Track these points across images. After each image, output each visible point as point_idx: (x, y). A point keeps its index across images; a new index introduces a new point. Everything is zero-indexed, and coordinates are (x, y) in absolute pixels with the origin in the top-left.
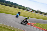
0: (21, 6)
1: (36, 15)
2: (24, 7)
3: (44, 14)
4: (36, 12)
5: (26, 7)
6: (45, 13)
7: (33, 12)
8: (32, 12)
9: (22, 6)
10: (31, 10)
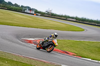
0: (10, 3)
1: (43, 21)
2: (16, 5)
3: (60, 18)
4: (43, 14)
5: (22, 6)
6: (62, 16)
7: (37, 15)
8: (35, 16)
9: (13, 5)
10: (31, 12)
